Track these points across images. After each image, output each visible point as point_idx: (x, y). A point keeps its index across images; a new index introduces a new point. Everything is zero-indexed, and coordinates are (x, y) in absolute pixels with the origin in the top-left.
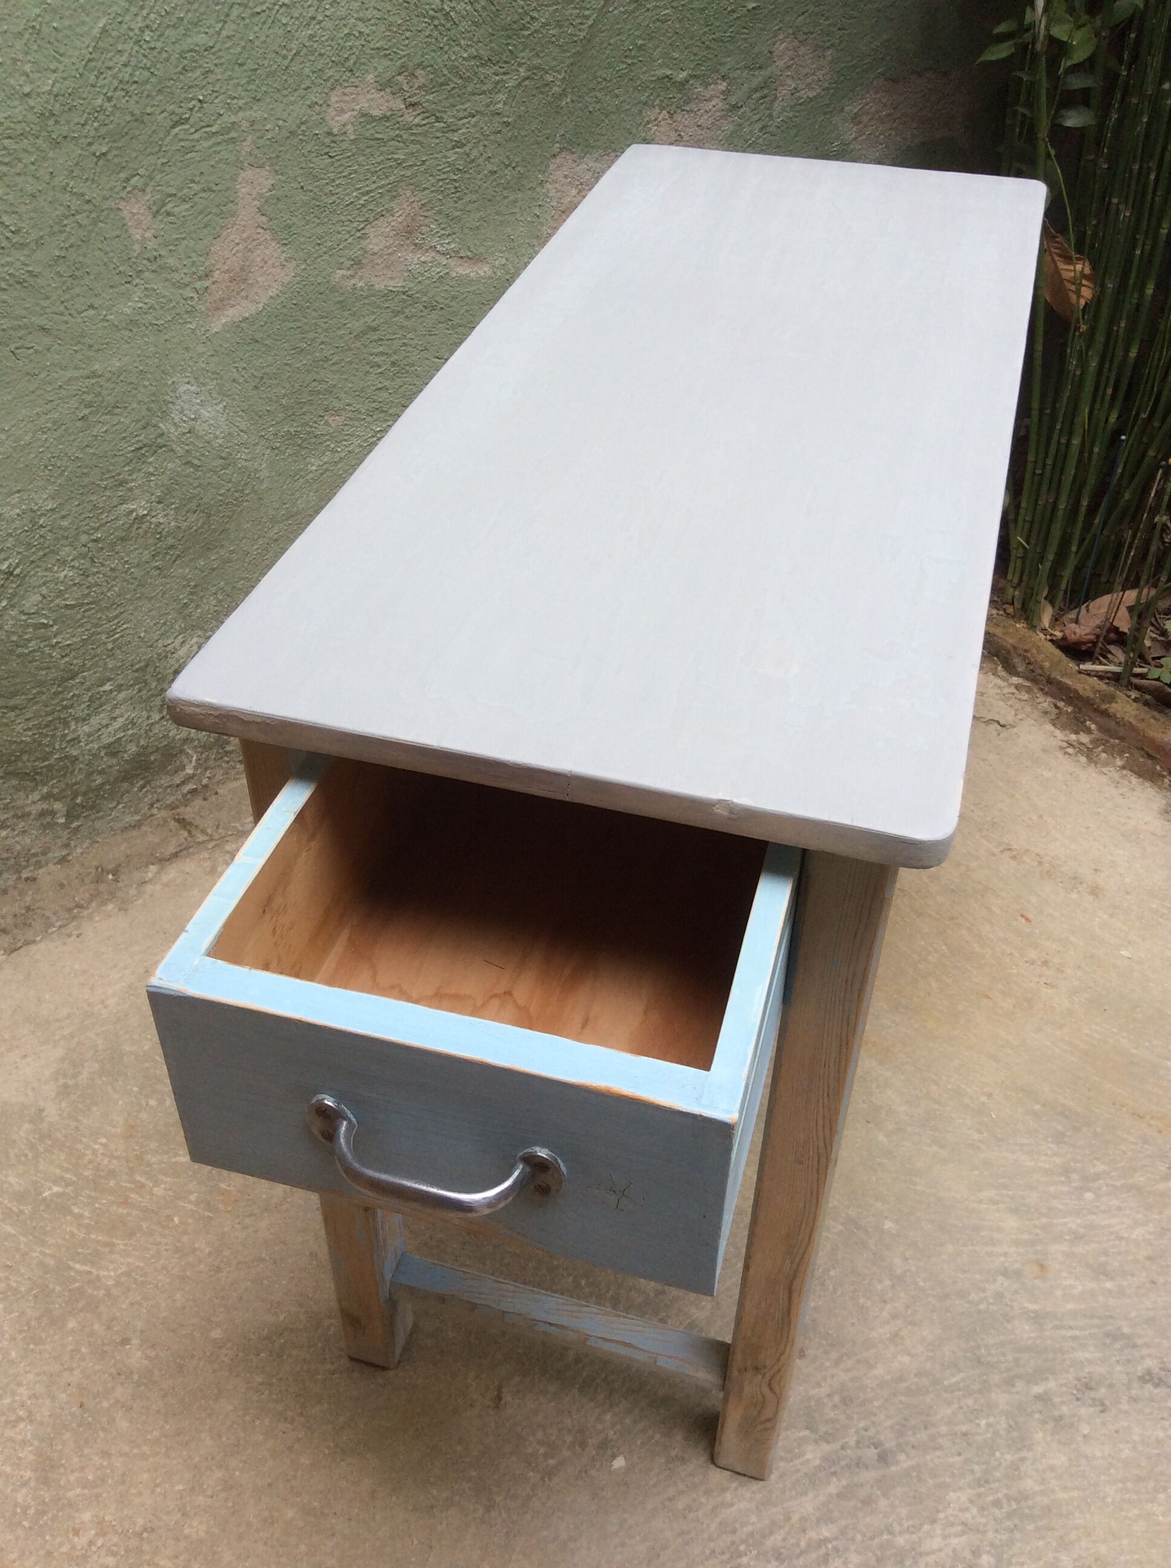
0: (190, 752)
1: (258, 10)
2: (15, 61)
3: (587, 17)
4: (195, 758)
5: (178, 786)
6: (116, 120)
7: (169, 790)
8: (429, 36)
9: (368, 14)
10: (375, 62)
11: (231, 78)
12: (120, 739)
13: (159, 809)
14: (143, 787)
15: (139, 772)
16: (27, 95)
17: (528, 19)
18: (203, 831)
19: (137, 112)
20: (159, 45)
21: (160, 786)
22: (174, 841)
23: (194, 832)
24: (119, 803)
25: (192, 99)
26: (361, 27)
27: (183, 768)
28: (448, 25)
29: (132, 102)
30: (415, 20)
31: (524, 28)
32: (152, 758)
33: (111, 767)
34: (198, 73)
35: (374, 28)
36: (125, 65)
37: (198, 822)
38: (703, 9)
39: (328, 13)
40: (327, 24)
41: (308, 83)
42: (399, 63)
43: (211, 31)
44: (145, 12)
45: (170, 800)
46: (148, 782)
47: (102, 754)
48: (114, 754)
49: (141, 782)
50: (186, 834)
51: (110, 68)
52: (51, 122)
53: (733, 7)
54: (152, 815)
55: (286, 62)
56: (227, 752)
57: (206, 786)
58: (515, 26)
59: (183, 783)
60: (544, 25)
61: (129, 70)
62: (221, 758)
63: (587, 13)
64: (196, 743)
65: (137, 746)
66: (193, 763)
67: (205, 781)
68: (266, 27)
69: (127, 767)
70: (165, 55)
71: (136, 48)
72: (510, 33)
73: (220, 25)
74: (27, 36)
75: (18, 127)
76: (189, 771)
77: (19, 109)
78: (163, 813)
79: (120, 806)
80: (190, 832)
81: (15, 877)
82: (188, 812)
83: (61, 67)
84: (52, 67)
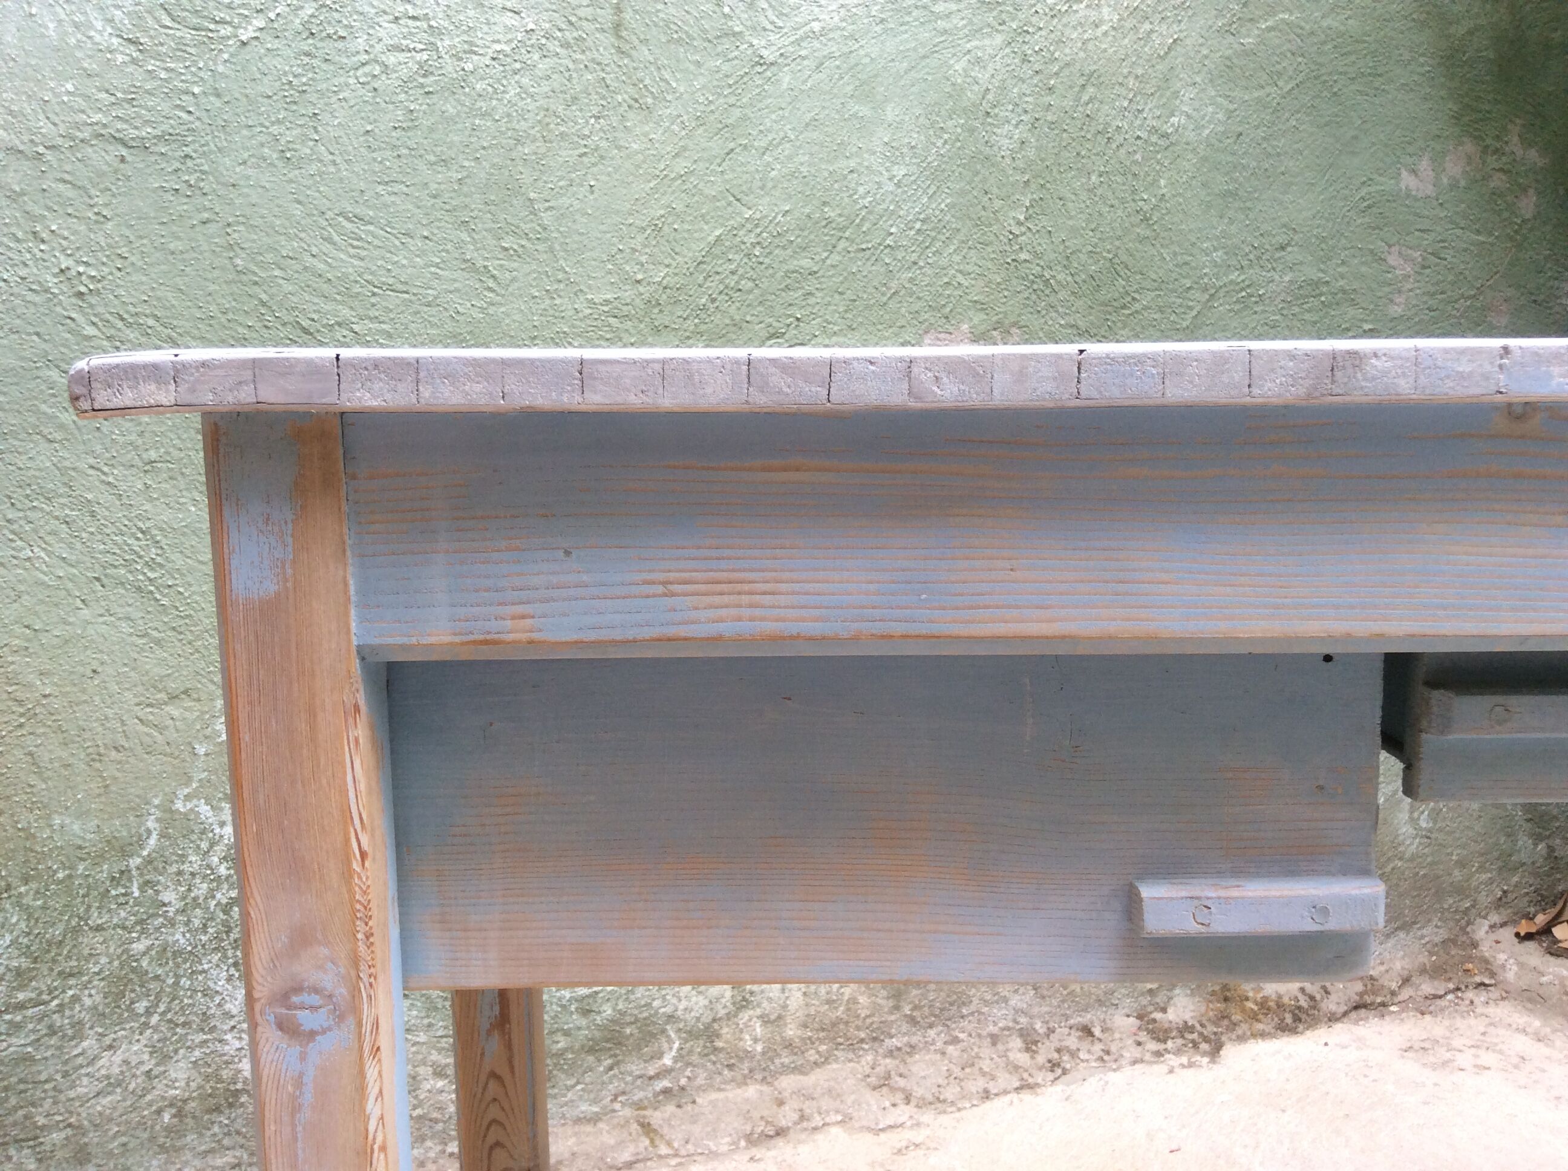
0: (673, 1035)
4: (676, 1045)
5: (651, 1078)
7: (639, 1082)
12: (596, 993)
13: (623, 1104)
14: (611, 1068)
15: (608, 1045)
18: (669, 1144)
21: (630, 1074)
22: (632, 1148)
23: (657, 1142)
24: (578, 1083)
27: (660, 1055)
32: (628, 1031)
33: (579, 1028)
37: (665, 1130)
45: (639, 1095)
46: (617, 1063)
47: (573, 1008)
48: (586, 1012)
49: (609, 1061)
50: (647, 1142)
54: (614, 1111)
56: (716, 1049)
57: (683, 1089)
59: (657, 1076)
62: (706, 1055)
64: (681, 1025)
65: (614, 1010)
66: (673, 1053)
67: (683, 1081)
69: (598, 1034)
76: (667, 1061)
78: (628, 1112)
79: (579, 1087)
80: (652, 1141)
81: (439, 1148)
82: (656, 1117)
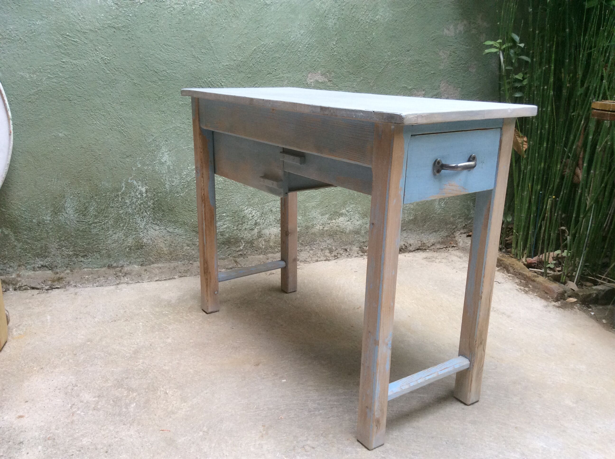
0: (243, 242)
1: (293, 51)
2: (234, 52)
3: (381, 67)
4: (244, 245)
5: (237, 251)
6: (254, 70)
7: (234, 252)
8: (336, 65)
9: (321, 57)
10: (321, 68)
11: (284, 65)
12: (225, 231)
13: (231, 256)
14: (228, 248)
15: (227, 243)
16: (235, 60)
17: (364, 65)
19: (260, 69)
20: (267, 55)
21: (232, 250)
22: (232, 265)
24: (220, 251)
25: (274, 69)
26: (318, 59)
27: (240, 246)
28: (342, 63)
29: (259, 66)
30: (333, 60)
31: (363, 67)
32: (232, 240)
33: (220, 239)
34: (276, 63)
35: (322, 60)
36: (258, 58)
37: (240, 262)
38: (417, 71)
39: (310, 55)
40: (310, 57)
41: (303, 70)
42: (327, 70)
43: (280, 54)
44: (265, 47)
45: (234, 255)
46: (229, 247)
47: (219, 234)
48: (222, 235)
49: (228, 247)
50: (236, 264)
51: (255, 58)
52: (239, 67)
53: (427, 72)
54: (228, 258)
55: (298, 65)
56: (253, 246)
57: (245, 254)
58: (360, 66)
59: (239, 251)
60: (368, 67)
61: (259, 59)
62: (251, 247)
63: (381, 66)
64: (245, 240)
65: (229, 235)
66: (243, 246)
67: (245, 253)
68: (294, 55)
69: (225, 240)
70: (268, 57)
71: (262, 54)
72: (358, 67)
73: (283, 53)
74: (237, 48)
75: (231, 67)
76: (241, 248)
77: (232, 63)
78: (231, 258)
79: (220, 252)
80: (237, 264)
82: (238, 260)
83: (244, 56)
84: (242, 55)
